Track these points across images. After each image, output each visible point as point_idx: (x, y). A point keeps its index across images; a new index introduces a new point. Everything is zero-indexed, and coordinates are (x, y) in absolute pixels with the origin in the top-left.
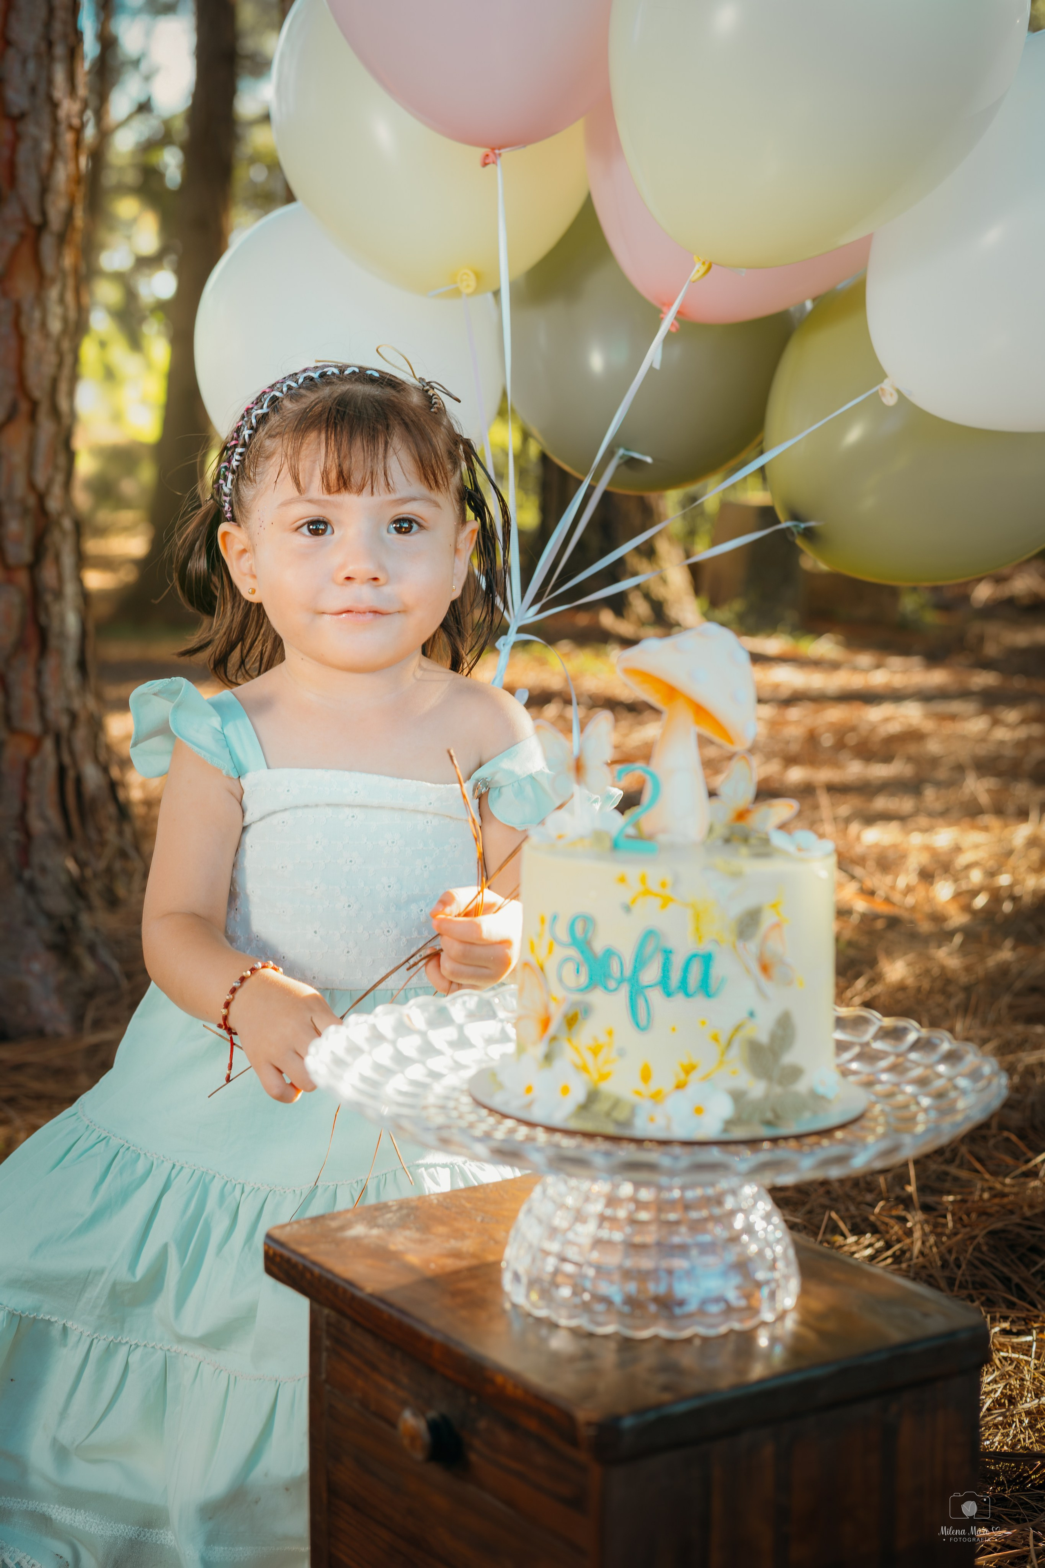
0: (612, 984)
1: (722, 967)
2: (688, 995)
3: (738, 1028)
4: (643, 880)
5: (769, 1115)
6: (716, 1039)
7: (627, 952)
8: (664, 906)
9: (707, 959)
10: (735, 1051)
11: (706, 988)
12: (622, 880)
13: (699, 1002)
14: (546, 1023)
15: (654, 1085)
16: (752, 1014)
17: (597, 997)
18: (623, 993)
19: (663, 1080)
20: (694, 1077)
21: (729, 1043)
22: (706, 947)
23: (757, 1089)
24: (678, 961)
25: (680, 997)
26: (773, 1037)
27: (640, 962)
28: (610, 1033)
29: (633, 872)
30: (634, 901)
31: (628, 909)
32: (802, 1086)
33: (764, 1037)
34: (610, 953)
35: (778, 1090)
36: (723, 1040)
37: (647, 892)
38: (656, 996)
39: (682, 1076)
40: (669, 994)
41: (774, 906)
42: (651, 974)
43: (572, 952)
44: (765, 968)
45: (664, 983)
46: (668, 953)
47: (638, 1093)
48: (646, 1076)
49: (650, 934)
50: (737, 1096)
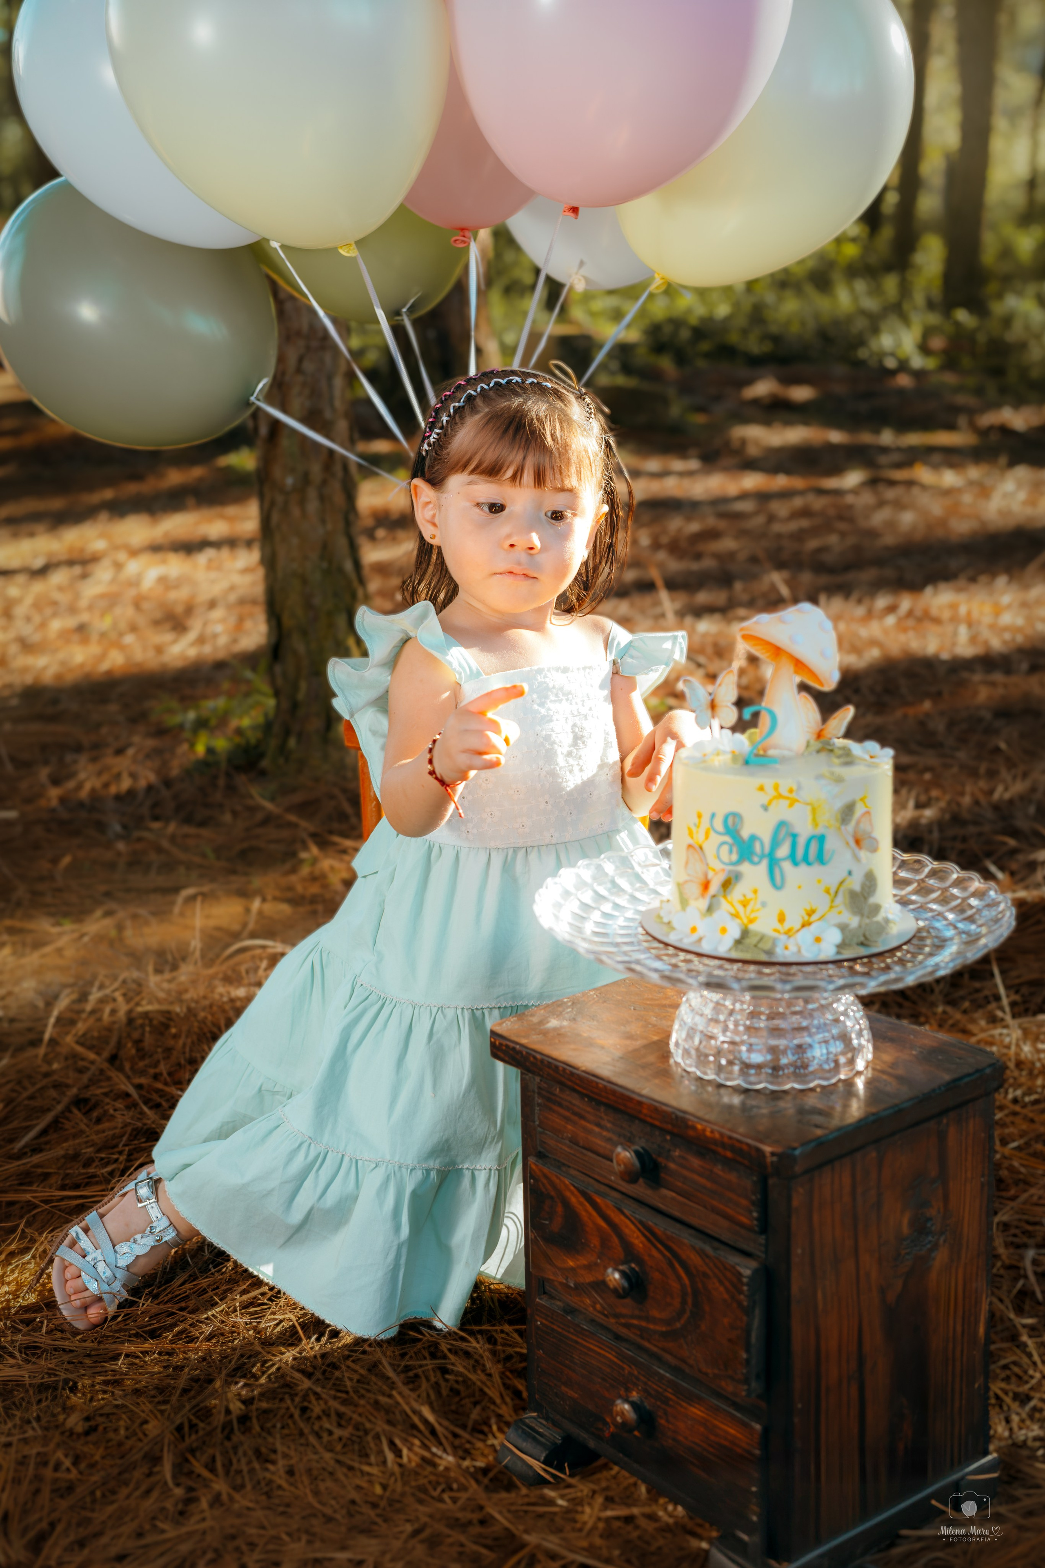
0: (756, 859)
1: (832, 843)
2: (809, 864)
3: (842, 883)
4: (776, 788)
5: (862, 939)
6: (828, 892)
7: (766, 837)
8: (791, 805)
9: (821, 839)
10: (840, 899)
11: (821, 859)
12: (761, 789)
13: (816, 869)
14: (706, 886)
15: (787, 925)
16: (850, 873)
17: (745, 868)
18: (764, 864)
19: (794, 921)
20: (814, 917)
21: (836, 893)
22: (820, 830)
23: (854, 922)
24: (802, 841)
25: (803, 868)
26: (863, 886)
27: (776, 843)
28: (755, 892)
29: (768, 782)
30: (770, 802)
31: (765, 808)
32: (879, 918)
33: (857, 888)
34: (753, 838)
35: (867, 921)
36: (832, 892)
37: (780, 796)
38: (787, 866)
39: (806, 918)
40: (795, 864)
41: (862, 800)
42: (783, 851)
43: (727, 839)
44: (858, 842)
45: (792, 857)
46: (794, 837)
47: (775, 930)
48: (782, 919)
49: (782, 824)
50: (843, 928)
